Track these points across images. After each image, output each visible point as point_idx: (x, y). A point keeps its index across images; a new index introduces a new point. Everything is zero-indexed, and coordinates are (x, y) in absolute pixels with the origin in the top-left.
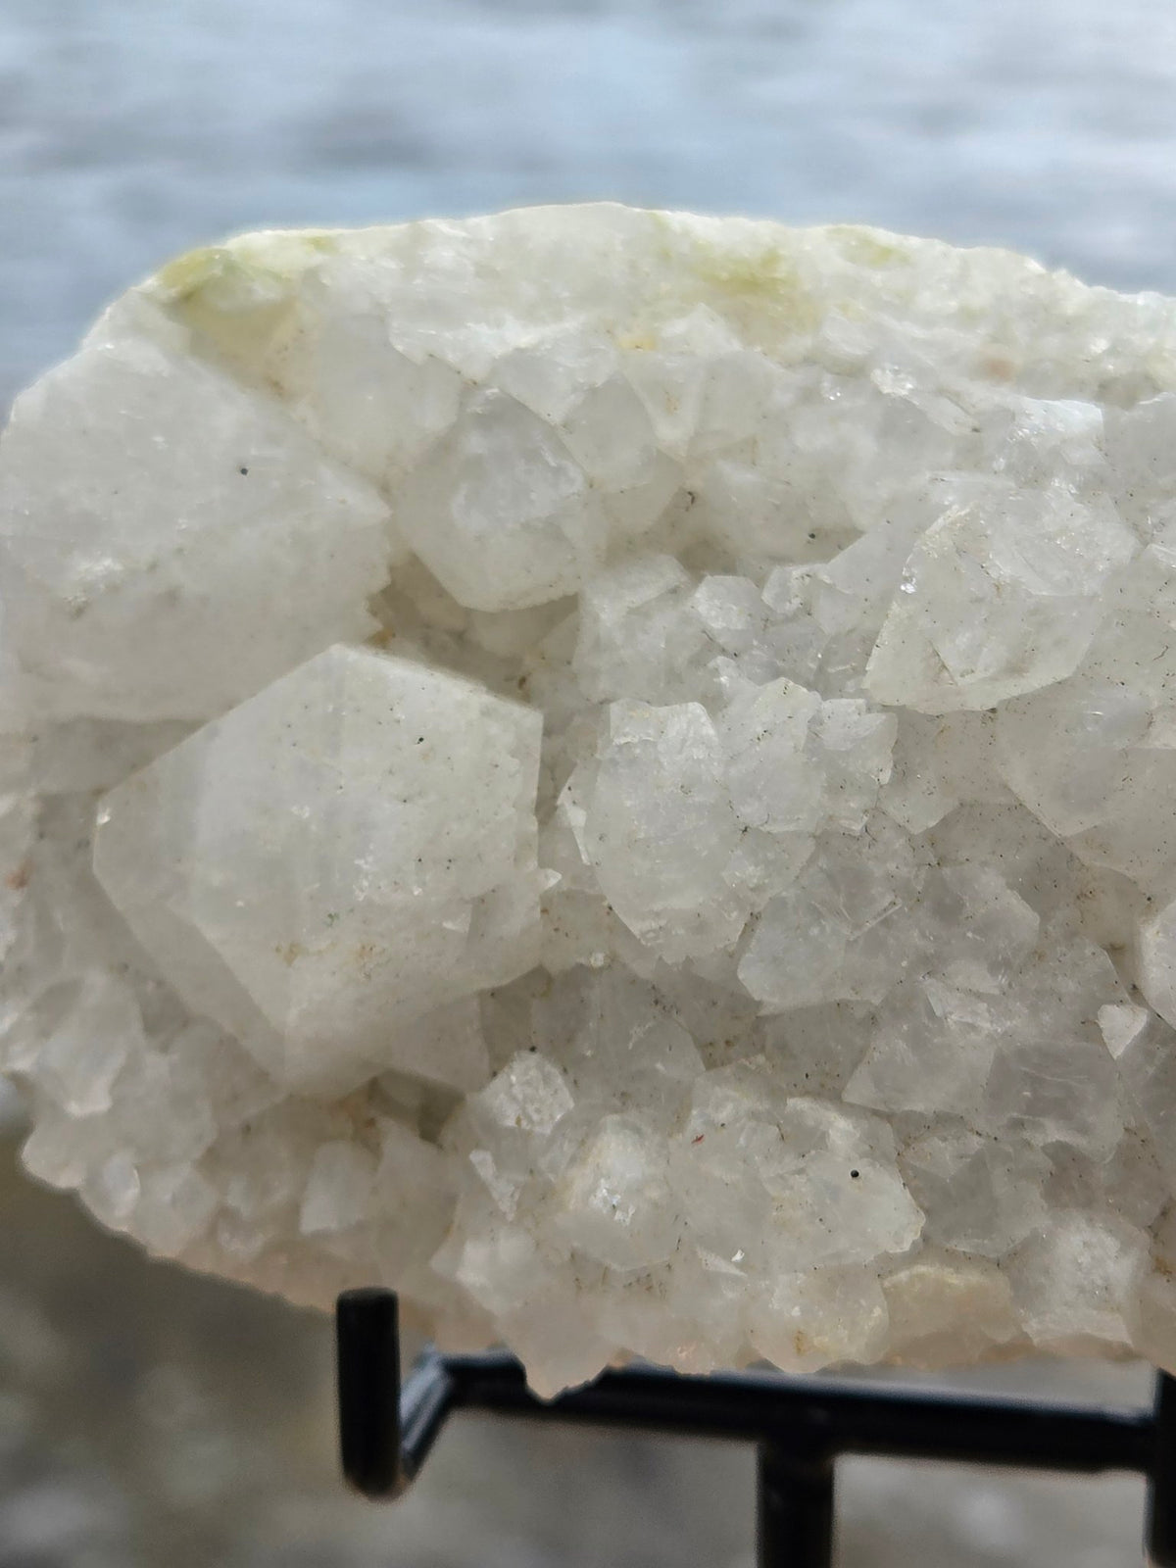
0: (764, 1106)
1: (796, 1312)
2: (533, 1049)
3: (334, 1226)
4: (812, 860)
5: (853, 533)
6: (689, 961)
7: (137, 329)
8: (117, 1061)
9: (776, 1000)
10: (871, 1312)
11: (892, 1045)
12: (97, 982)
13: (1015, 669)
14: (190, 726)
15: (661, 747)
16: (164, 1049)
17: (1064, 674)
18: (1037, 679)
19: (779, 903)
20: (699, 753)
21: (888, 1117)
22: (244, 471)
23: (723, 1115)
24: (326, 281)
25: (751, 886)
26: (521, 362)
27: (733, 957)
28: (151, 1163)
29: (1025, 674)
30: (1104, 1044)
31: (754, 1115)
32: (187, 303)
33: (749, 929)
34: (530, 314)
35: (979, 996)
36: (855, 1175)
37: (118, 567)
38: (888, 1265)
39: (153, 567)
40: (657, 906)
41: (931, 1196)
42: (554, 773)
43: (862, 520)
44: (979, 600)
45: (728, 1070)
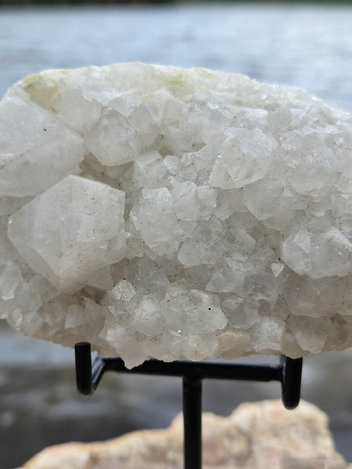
0: (185, 292)
1: (195, 345)
2: (124, 279)
3: (73, 327)
4: (196, 228)
5: (203, 145)
6: (165, 255)
7: (17, 94)
8: (16, 285)
9: (188, 264)
10: (215, 345)
11: (218, 275)
12: (10, 264)
13: (248, 176)
14: (31, 198)
15: (156, 199)
16: (28, 282)
17: (261, 178)
18: (254, 179)
19: (188, 239)
20: (166, 201)
21: (217, 294)
22: (45, 130)
23: (175, 295)
24: (66, 82)
25: (181, 235)
26: (118, 101)
27: (176, 253)
28: (25, 312)
29: (251, 178)
30: (273, 274)
31: (183, 294)
32: (29, 88)
33: (180, 246)
34: (119, 90)
35: (240, 262)
36: (210, 309)
37: (12, 155)
38: (218, 332)
39: (22, 155)
40: (156, 241)
41: (229, 314)
42: (128, 208)
43: (206, 141)
44: (238, 159)
45: (175, 283)
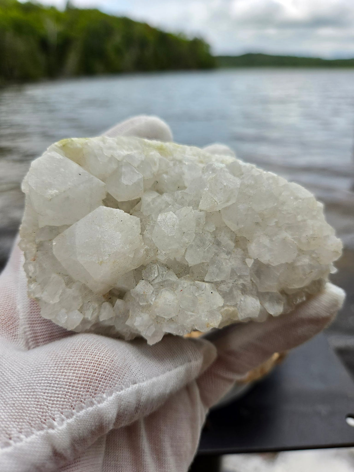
0: (192, 283)
1: (207, 319)
2: (143, 280)
3: (107, 319)
4: (196, 237)
6: (175, 258)
7: (55, 150)
8: (60, 291)
9: (193, 263)
10: (219, 317)
11: (212, 269)
12: (54, 276)
13: (228, 201)
14: (68, 226)
15: (167, 219)
16: (70, 288)
17: (234, 202)
18: (229, 204)
19: (192, 246)
20: (174, 220)
21: (212, 283)
22: (80, 175)
23: (185, 285)
24: (89, 144)
25: (187, 242)
26: (129, 156)
27: (184, 256)
28: (69, 310)
30: (247, 265)
31: (191, 285)
32: (64, 148)
33: (186, 251)
34: (127, 150)
35: (226, 259)
36: (212, 293)
37: (57, 191)
38: (220, 308)
39: (64, 192)
40: (170, 248)
41: (225, 295)
44: (221, 189)
45: (183, 278)
